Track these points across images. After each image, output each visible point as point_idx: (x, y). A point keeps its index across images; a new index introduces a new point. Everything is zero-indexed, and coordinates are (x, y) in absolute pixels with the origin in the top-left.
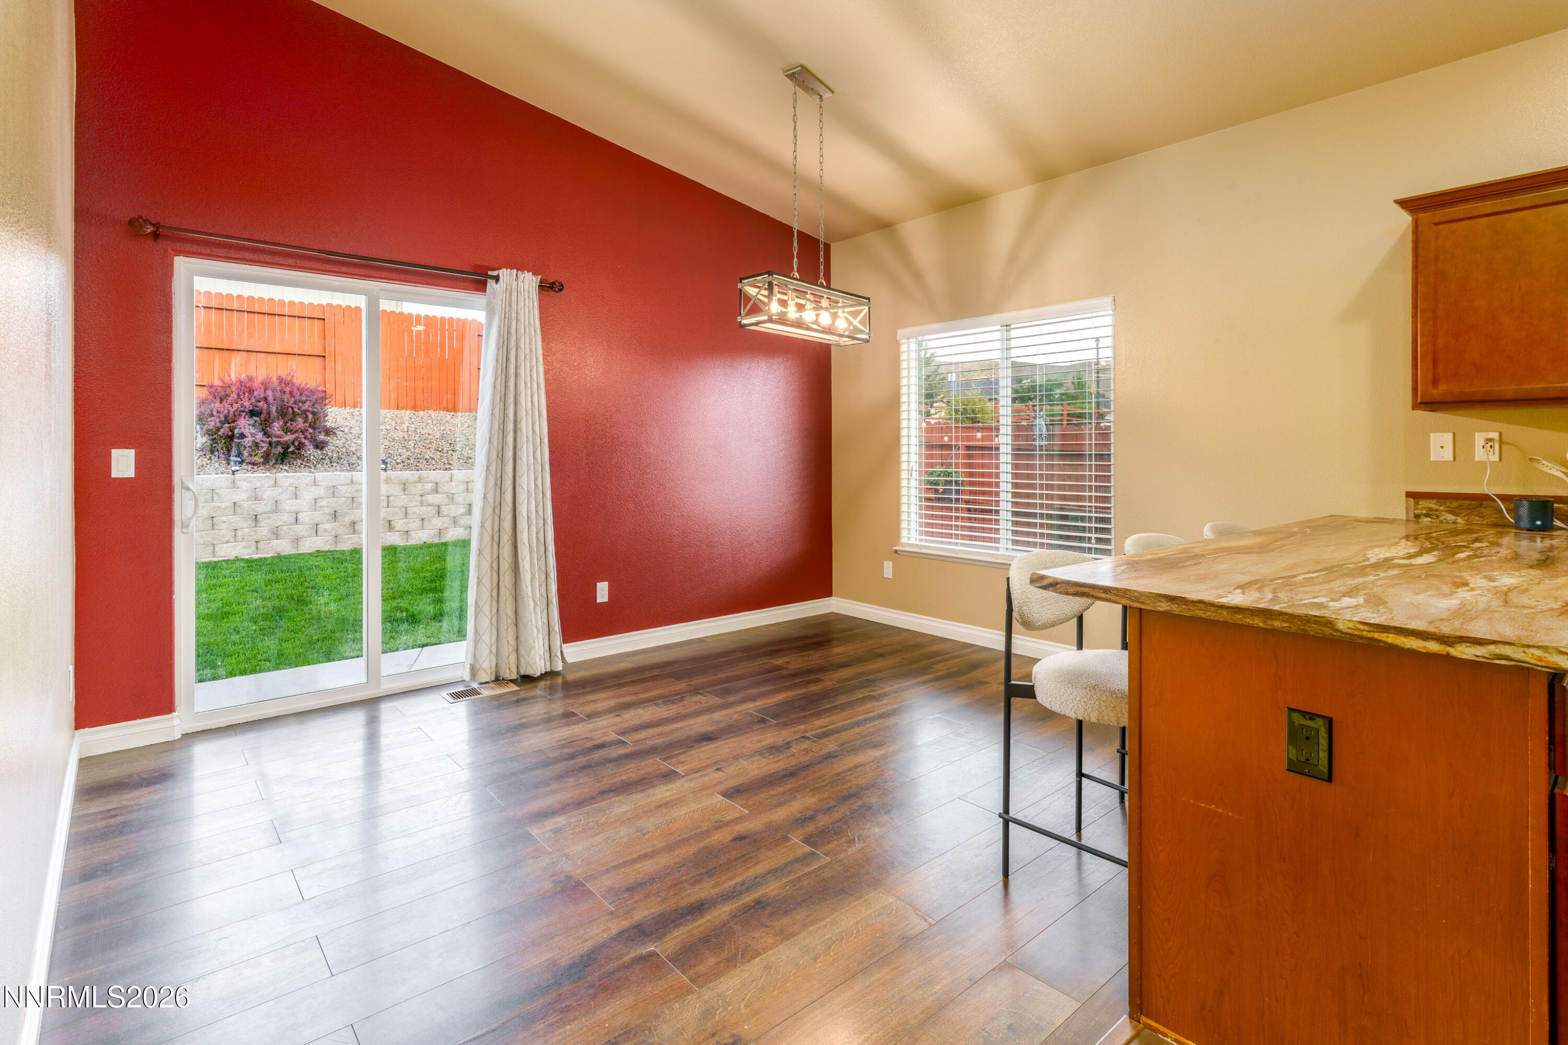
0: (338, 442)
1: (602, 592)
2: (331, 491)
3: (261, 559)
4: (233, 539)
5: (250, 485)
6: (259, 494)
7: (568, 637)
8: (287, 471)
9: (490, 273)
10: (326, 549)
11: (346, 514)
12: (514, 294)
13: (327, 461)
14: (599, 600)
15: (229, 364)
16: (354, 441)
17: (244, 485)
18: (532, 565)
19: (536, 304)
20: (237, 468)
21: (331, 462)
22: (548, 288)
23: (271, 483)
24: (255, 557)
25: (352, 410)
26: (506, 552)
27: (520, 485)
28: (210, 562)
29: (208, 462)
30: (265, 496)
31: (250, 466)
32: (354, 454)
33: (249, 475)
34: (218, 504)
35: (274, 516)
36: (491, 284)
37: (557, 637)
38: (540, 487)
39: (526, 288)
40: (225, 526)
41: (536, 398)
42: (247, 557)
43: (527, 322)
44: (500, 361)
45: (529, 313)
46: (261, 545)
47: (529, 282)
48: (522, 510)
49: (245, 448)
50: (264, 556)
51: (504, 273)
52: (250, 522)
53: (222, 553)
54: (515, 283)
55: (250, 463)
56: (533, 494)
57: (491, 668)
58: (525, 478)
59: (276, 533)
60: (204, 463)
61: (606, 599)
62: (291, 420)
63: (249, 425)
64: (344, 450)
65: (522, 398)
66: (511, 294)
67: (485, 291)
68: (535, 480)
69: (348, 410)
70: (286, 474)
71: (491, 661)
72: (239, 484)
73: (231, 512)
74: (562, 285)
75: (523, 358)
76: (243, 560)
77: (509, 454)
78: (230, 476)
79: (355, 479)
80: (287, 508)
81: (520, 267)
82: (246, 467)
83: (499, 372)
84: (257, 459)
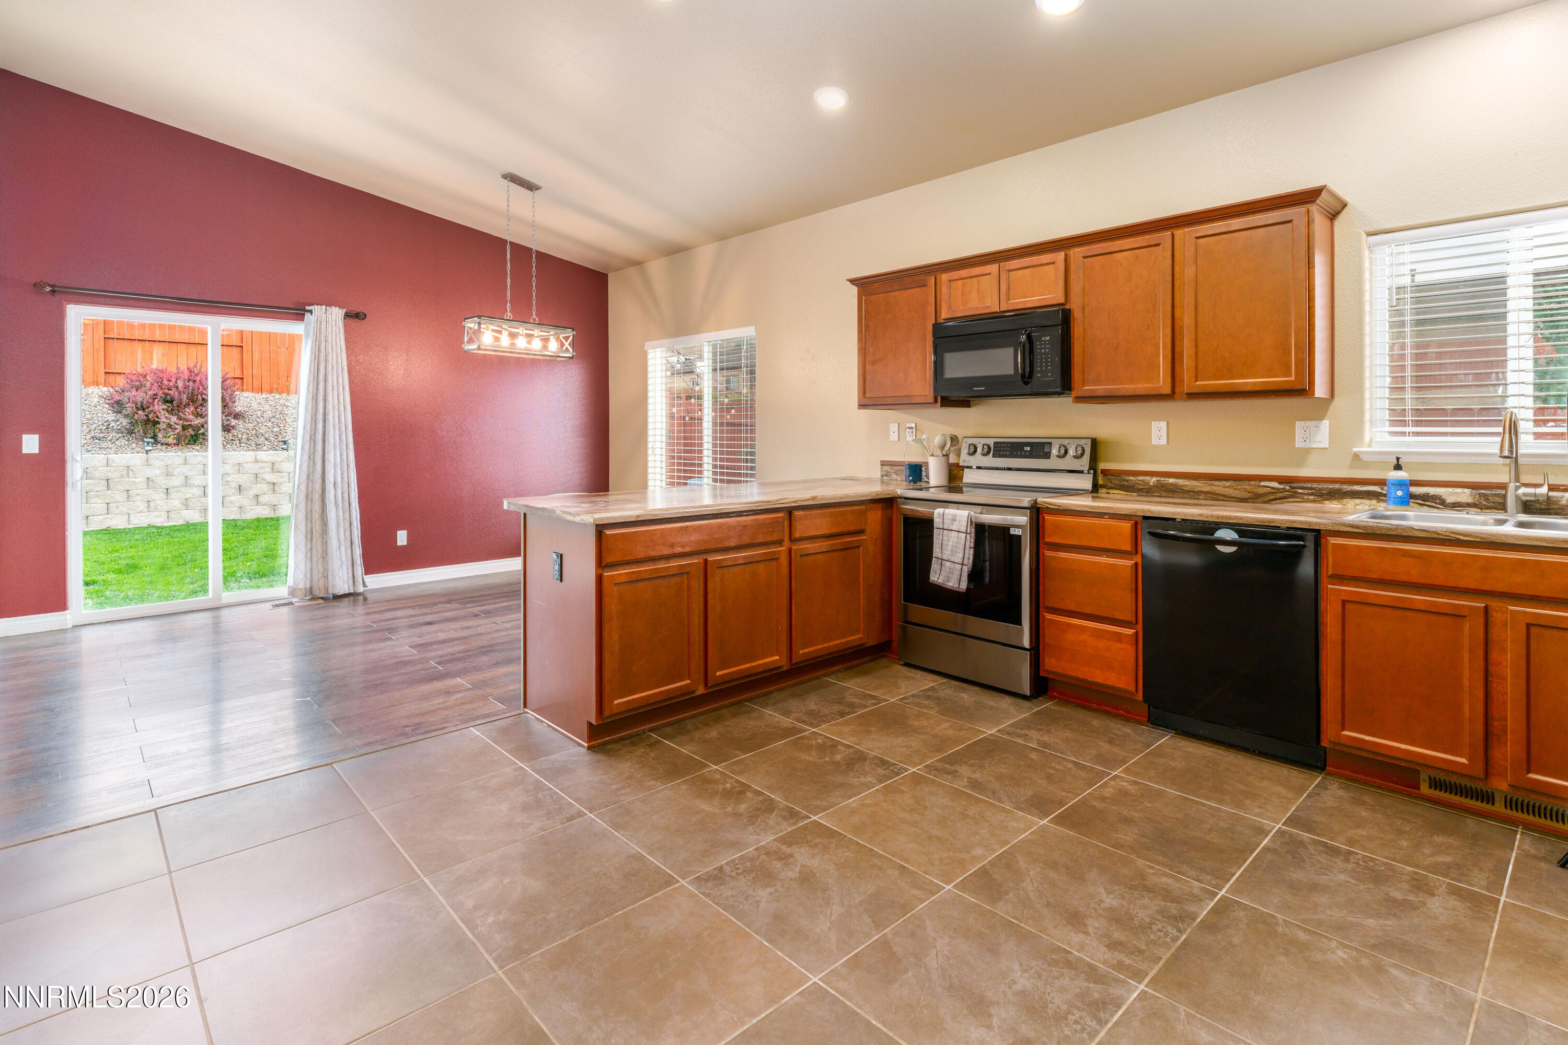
0: (250, 424)
1: (402, 538)
2: (237, 468)
3: (170, 527)
4: (146, 510)
5: (163, 463)
6: (170, 470)
7: (369, 570)
8: (198, 451)
9: (307, 308)
10: (232, 518)
11: (250, 488)
12: (324, 323)
13: (237, 442)
14: (399, 543)
15: (151, 354)
16: (265, 424)
17: (157, 463)
18: (337, 517)
19: (342, 330)
20: (150, 448)
21: (240, 443)
22: (353, 316)
23: (182, 461)
24: (166, 525)
25: (268, 396)
26: (317, 507)
27: (328, 459)
28: (125, 529)
29: (126, 443)
30: (175, 473)
31: (165, 446)
32: (262, 435)
33: (162, 454)
34: (132, 480)
35: (184, 490)
36: (307, 315)
37: (359, 569)
38: (345, 461)
39: (334, 319)
40: (139, 498)
41: (341, 397)
42: (159, 525)
43: (334, 343)
44: (312, 371)
45: (336, 336)
46: (172, 515)
47: (337, 314)
48: (330, 477)
49: (160, 430)
50: (174, 524)
51: (316, 309)
52: (162, 495)
53: (136, 522)
54: (324, 315)
55: (166, 444)
56: (339, 466)
57: (306, 589)
58: (332, 454)
59: (186, 505)
60: (123, 444)
61: (405, 543)
62: (201, 405)
63: (164, 410)
64: (254, 432)
65: (330, 397)
66: (321, 323)
67: (303, 320)
68: (341, 455)
69: (264, 396)
70: (196, 453)
71: (305, 583)
72: (152, 462)
73: (145, 486)
74: (365, 315)
75: (330, 368)
76: (154, 527)
77: (319, 436)
78: (145, 455)
79: (258, 458)
80: (196, 483)
81: (329, 303)
82: (161, 447)
83: (312, 378)
84: (170, 440)
